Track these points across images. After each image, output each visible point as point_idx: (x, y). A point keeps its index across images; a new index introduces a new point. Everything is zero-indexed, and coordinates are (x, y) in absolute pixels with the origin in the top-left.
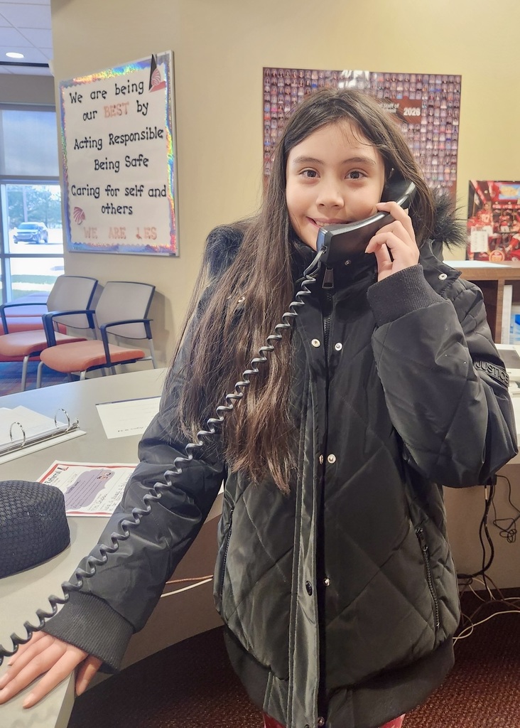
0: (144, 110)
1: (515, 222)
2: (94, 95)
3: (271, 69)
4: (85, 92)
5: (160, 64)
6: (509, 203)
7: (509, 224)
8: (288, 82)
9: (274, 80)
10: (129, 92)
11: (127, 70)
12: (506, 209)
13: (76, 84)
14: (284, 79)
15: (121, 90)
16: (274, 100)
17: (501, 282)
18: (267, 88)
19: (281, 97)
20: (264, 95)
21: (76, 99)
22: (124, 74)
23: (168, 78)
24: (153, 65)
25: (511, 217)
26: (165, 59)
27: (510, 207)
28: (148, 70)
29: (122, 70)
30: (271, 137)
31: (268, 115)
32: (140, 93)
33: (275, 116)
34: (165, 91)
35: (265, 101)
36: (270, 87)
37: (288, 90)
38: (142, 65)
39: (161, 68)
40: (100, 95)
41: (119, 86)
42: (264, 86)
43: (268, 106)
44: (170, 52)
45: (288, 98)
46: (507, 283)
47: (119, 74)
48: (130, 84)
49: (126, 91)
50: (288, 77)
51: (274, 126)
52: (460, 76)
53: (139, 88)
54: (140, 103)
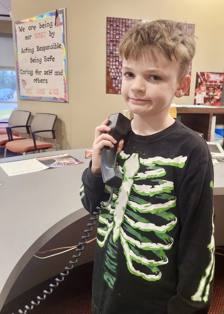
0: (53, 35)
1: (216, 91)
2: (30, 28)
3: (110, 18)
4: (26, 26)
5: (60, 14)
6: (213, 82)
7: (213, 92)
8: (118, 24)
9: (112, 23)
10: (46, 27)
11: (45, 16)
12: (212, 85)
13: (22, 23)
14: (116, 23)
15: (42, 26)
16: (112, 33)
17: (211, 114)
18: (109, 27)
19: (115, 31)
20: (107, 30)
21: (22, 30)
22: (43, 18)
23: (63, 20)
24: (57, 14)
25: (214, 88)
26: (62, 12)
27: (214, 84)
28: (54, 17)
29: (42, 16)
30: (110, 50)
31: (109, 39)
32: (51, 28)
33: (112, 39)
34: (62, 27)
35: (108, 33)
36: (110, 26)
37: (118, 28)
38: (51, 14)
39: (60, 16)
40: (33, 28)
41: (41, 24)
42: (107, 26)
43: (109, 35)
44: (64, 9)
45: (118, 32)
46: (214, 115)
47: (41, 18)
48: (46, 23)
49: (44, 26)
50: (118, 22)
51: (111, 44)
52: (194, 25)
53: (50, 25)
54: (51, 32)
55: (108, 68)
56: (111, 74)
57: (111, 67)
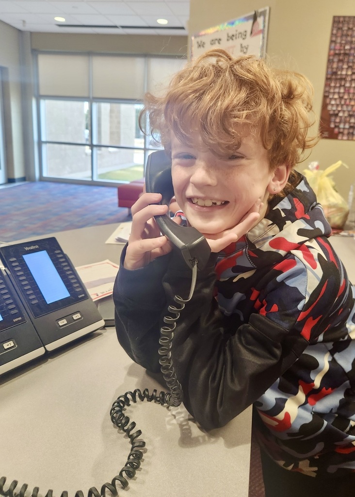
0: (245, 50)
2: (213, 42)
3: (339, 17)
4: (207, 40)
5: (260, 16)
8: (351, 26)
9: (341, 25)
10: (236, 38)
11: (237, 23)
13: (202, 36)
14: (348, 23)
15: (231, 37)
16: (339, 40)
18: (335, 32)
19: (344, 38)
20: (331, 37)
21: (201, 45)
22: (234, 26)
23: (264, 26)
24: (255, 18)
26: (263, 13)
28: (251, 22)
29: (233, 23)
30: (332, 68)
31: (332, 52)
32: (243, 39)
33: (337, 52)
34: (261, 36)
35: (332, 42)
36: (337, 31)
37: (350, 33)
38: (247, 19)
39: (260, 20)
40: (217, 42)
41: (230, 35)
42: (332, 30)
43: (333, 45)
44: (267, 8)
45: (349, 39)
47: (230, 26)
48: (238, 33)
49: (234, 38)
50: (351, 22)
51: (336, 60)
53: (243, 35)
54: (243, 45)
55: (325, 97)
56: (329, 107)
57: (331, 96)
